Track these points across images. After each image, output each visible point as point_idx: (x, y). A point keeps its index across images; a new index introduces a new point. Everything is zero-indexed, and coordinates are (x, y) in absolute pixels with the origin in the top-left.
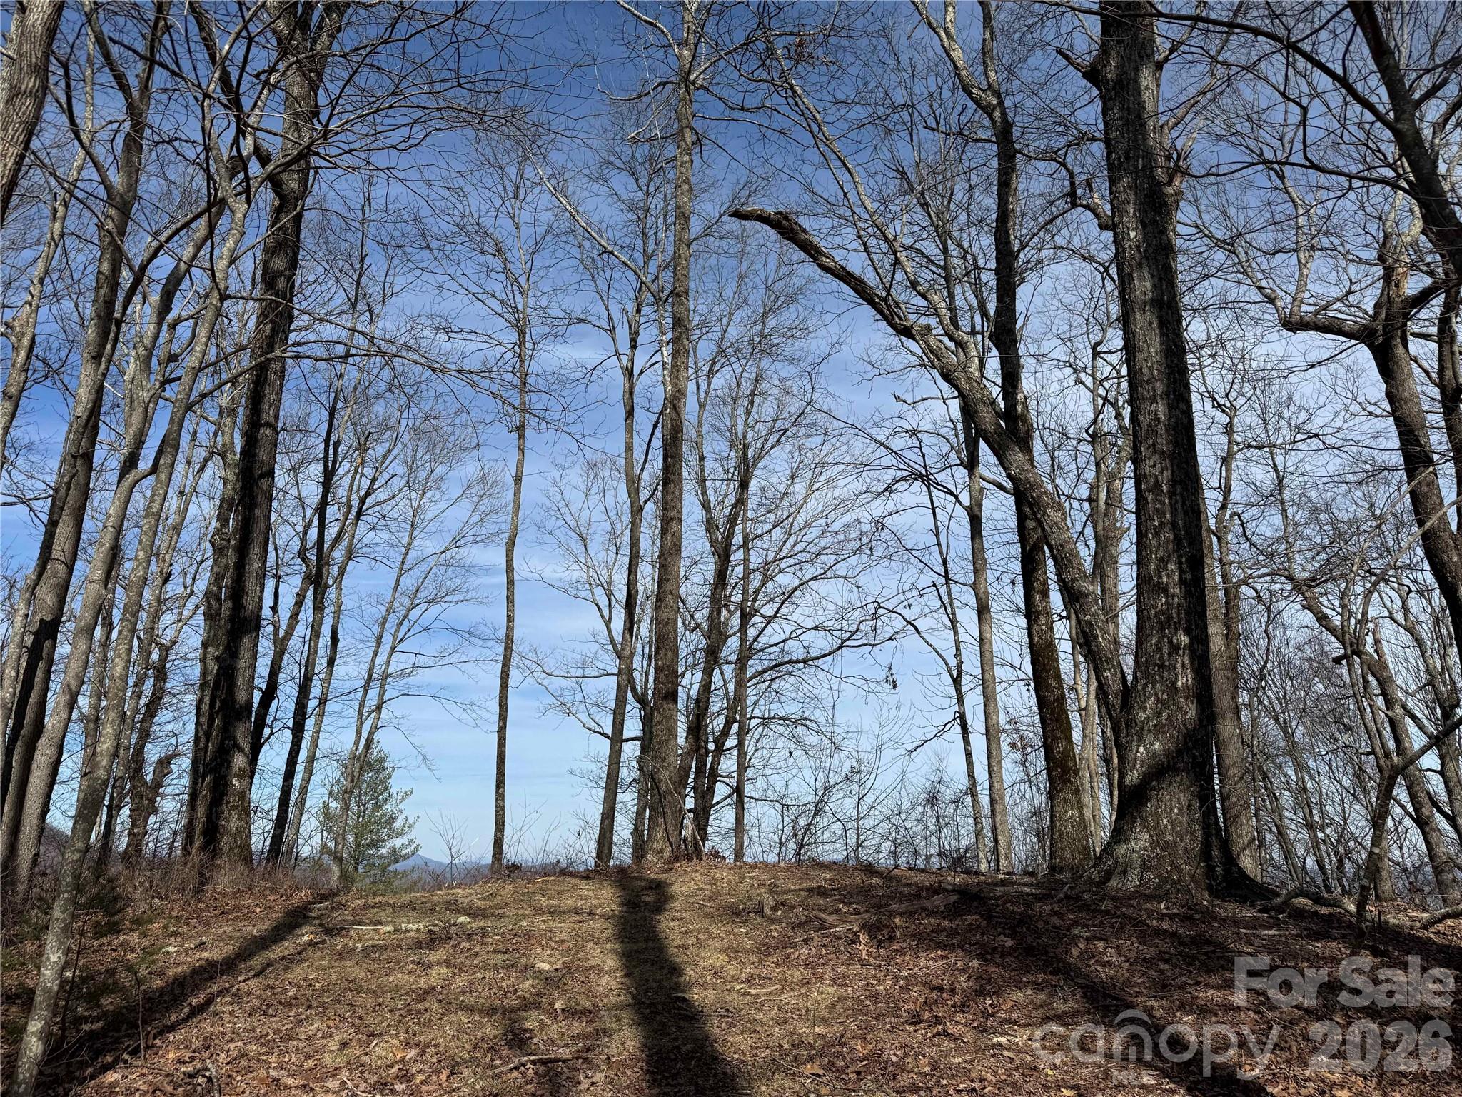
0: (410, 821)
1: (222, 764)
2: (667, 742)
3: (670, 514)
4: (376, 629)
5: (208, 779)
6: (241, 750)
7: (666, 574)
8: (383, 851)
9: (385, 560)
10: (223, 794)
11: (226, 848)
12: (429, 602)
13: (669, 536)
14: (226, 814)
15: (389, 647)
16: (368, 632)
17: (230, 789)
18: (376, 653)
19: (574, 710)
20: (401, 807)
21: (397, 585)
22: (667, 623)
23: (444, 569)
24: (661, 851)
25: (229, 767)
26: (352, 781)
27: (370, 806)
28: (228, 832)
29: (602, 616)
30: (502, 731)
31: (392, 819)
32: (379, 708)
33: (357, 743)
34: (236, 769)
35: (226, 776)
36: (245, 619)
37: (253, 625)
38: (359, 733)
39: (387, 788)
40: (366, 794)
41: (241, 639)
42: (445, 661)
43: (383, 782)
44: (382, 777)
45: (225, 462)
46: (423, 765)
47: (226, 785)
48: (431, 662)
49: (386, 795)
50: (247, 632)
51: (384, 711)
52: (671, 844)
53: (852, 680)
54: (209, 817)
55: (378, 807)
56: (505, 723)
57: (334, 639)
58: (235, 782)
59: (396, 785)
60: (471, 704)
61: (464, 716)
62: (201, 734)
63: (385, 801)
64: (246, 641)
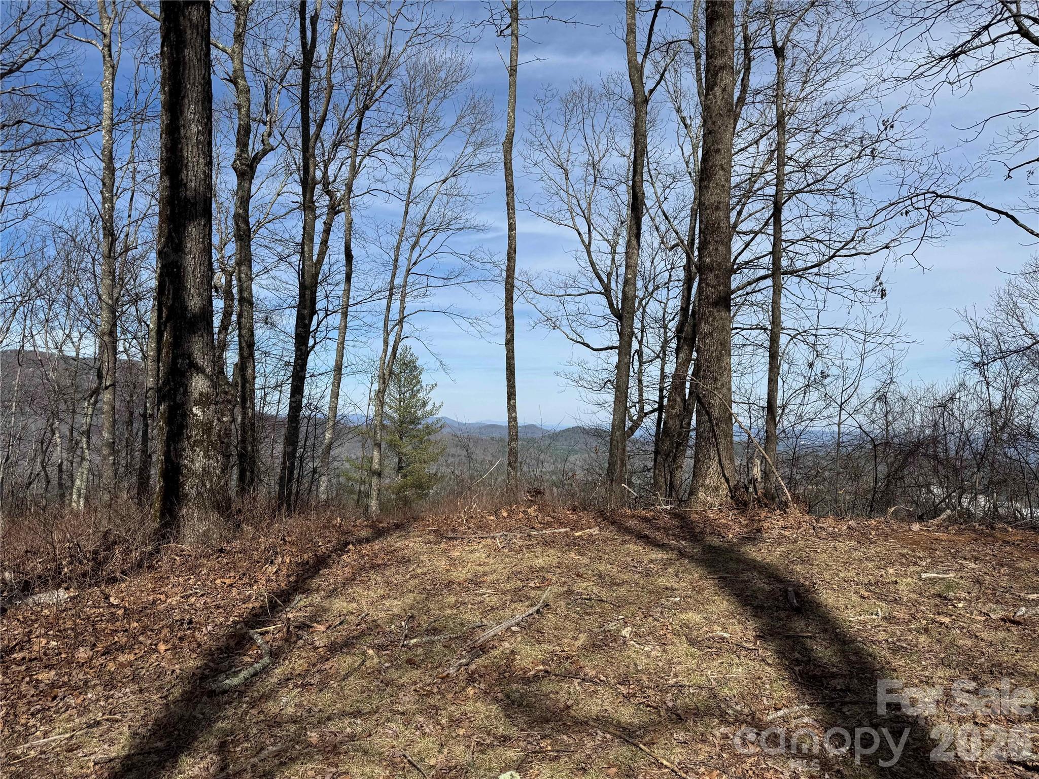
0: (437, 405)
1: (176, 390)
2: (719, 359)
3: (719, 62)
4: (392, 254)
5: (162, 407)
6: (201, 370)
7: (715, 142)
8: (420, 426)
9: (396, 194)
10: (182, 427)
11: (193, 493)
12: (436, 230)
13: (718, 91)
14: (188, 451)
15: (404, 269)
16: (386, 257)
17: (190, 421)
18: (394, 275)
19: (558, 323)
20: (429, 395)
21: (406, 213)
22: (717, 208)
23: (445, 198)
24: (716, 489)
25: (186, 393)
26: (384, 383)
27: (408, 395)
28: (193, 474)
29: (583, 241)
30: (510, 343)
31: (424, 404)
32: (401, 322)
33: (385, 351)
34: (196, 394)
35: (184, 404)
36: (187, 200)
37: (199, 208)
38: (386, 343)
39: (419, 382)
40: (405, 386)
41: (185, 227)
42: (453, 282)
43: (416, 377)
44: (415, 373)
45: (237, 88)
46: (441, 369)
47: (184, 415)
48: (441, 283)
49: (418, 387)
50: (193, 218)
51: (405, 325)
52: (727, 480)
53: (839, 290)
54: (167, 454)
55: (413, 396)
56: (512, 336)
57: (349, 256)
58: (196, 410)
59: (425, 379)
60: (476, 319)
61: (471, 329)
62: (244, 344)
63: (418, 391)
64: (193, 230)
